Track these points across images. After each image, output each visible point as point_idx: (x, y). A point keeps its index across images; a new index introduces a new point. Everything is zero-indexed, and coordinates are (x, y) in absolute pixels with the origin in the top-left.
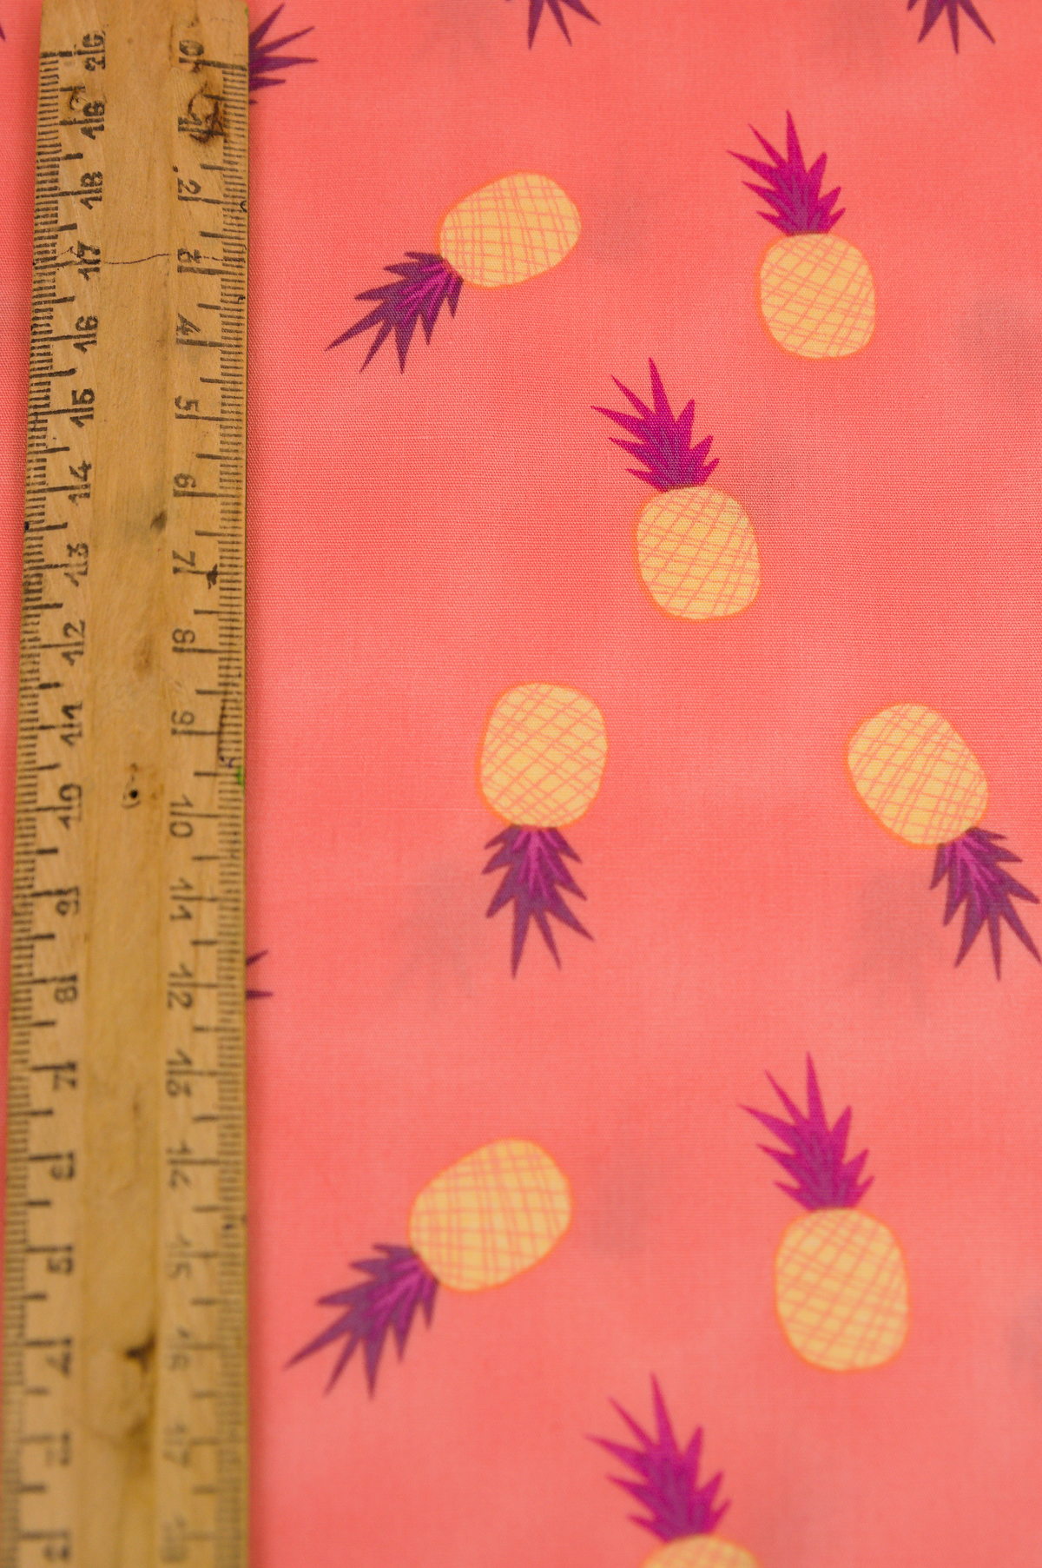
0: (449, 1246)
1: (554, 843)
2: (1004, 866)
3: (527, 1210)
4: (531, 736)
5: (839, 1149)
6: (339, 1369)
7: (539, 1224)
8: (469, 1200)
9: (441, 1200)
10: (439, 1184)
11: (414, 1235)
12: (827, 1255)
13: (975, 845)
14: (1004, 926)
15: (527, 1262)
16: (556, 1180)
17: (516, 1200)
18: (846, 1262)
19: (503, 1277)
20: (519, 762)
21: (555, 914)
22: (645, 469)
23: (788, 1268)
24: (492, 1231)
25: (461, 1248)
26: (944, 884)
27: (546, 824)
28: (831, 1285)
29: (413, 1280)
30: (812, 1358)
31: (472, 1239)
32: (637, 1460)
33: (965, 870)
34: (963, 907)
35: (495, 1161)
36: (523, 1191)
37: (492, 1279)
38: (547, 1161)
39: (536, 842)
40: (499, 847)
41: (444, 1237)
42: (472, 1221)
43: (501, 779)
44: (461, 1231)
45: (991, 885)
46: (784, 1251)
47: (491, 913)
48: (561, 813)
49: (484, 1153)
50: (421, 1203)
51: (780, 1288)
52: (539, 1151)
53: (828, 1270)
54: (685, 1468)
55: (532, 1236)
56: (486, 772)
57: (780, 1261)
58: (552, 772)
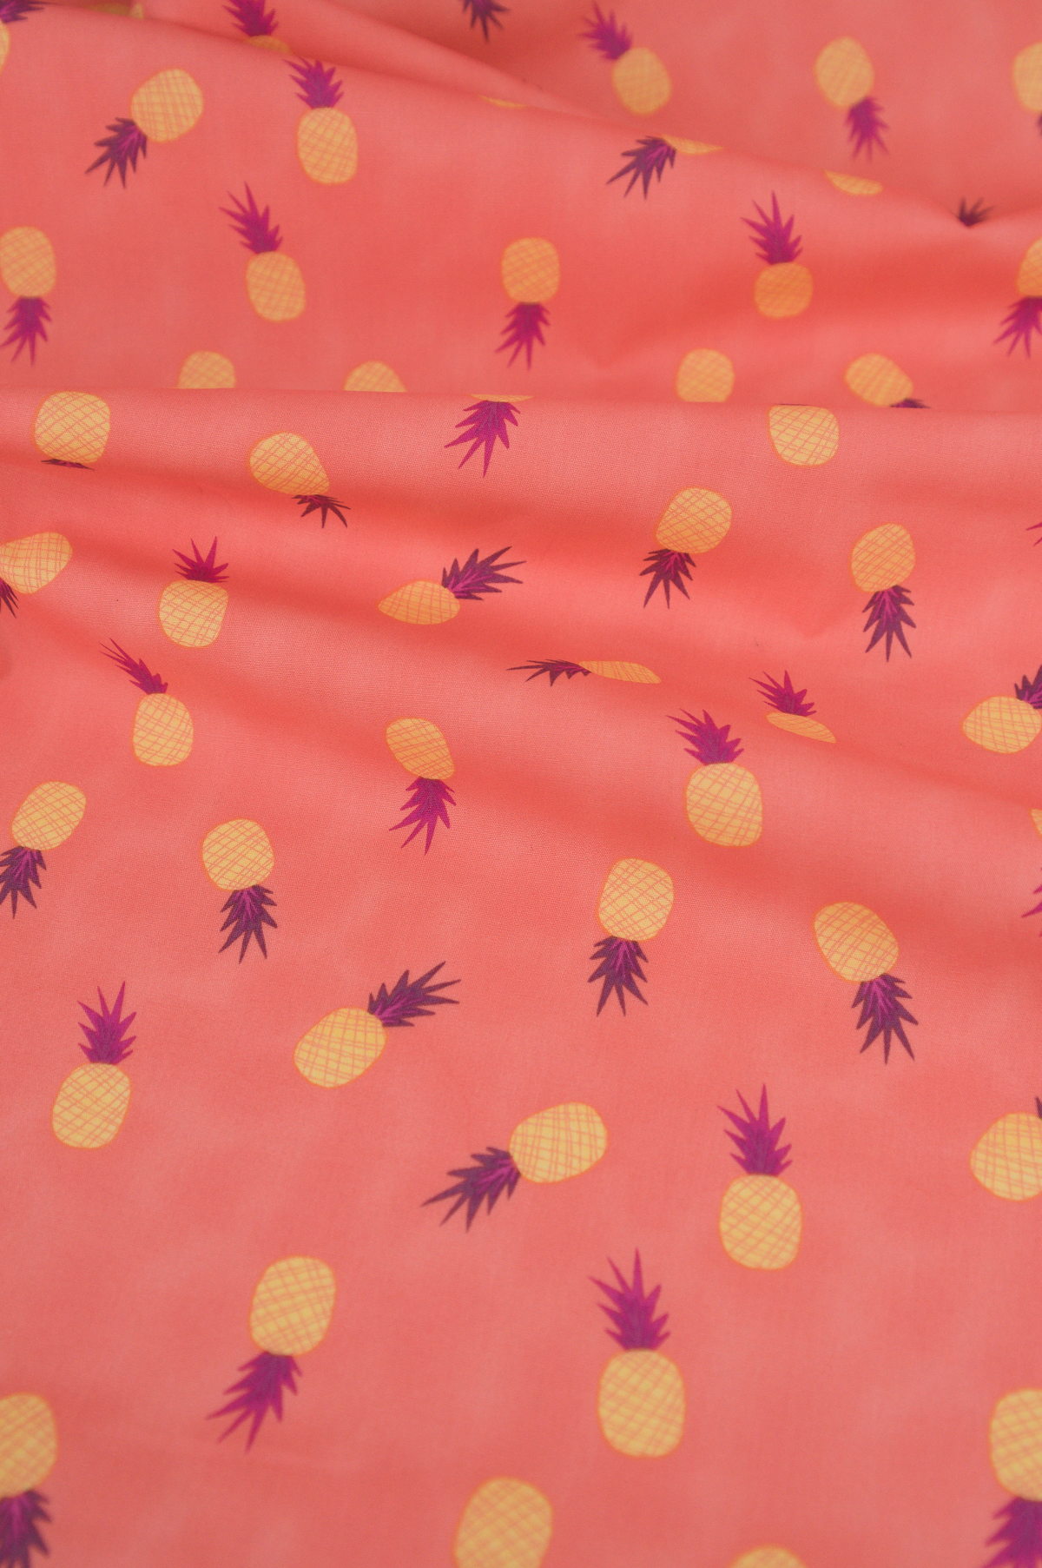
0: (531, 1155)
1: (634, 949)
2: (901, 1000)
3: (580, 1143)
4: (631, 888)
5: (774, 1142)
6: (452, 1211)
7: (586, 1153)
8: (547, 1132)
9: (531, 1130)
10: (532, 1120)
11: (511, 1146)
12: (755, 1201)
13: (884, 984)
14: (894, 1035)
15: (575, 1173)
16: (600, 1130)
17: (575, 1138)
18: (766, 1207)
19: (559, 1178)
20: (622, 902)
21: (628, 988)
22: (696, 750)
23: (729, 1204)
24: (557, 1151)
25: (537, 1157)
26: (860, 1006)
27: (631, 939)
28: (754, 1218)
29: (505, 1171)
30: (735, 1257)
31: (545, 1154)
32: (618, 1297)
33: (875, 1001)
34: (870, 1021)
35: (567, 1113)
36: (580, 1132)
37: (551, 1179)
38: (597, 1119)
39: (624, 948)
40: (601, 947)
41: (528, 1150)
42: (546, 1144)
43: (610, 910)
44: (538, 1149)
45: (889, 1009)
46: (729, 1194)
47: (592, 979)
48: (641, 934)
49: (561, 1108)
50: (520, 1129)
51: (723, 1214)
52: (594, 1113)
53: (754, 1210)
54: (647, 1306)
55: (580, 1158)
56: (602, 905)
57: (725, 1199)
58: (640, 910)
